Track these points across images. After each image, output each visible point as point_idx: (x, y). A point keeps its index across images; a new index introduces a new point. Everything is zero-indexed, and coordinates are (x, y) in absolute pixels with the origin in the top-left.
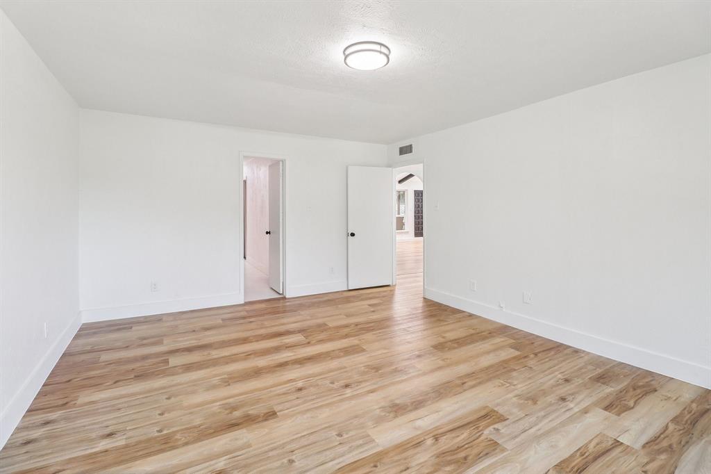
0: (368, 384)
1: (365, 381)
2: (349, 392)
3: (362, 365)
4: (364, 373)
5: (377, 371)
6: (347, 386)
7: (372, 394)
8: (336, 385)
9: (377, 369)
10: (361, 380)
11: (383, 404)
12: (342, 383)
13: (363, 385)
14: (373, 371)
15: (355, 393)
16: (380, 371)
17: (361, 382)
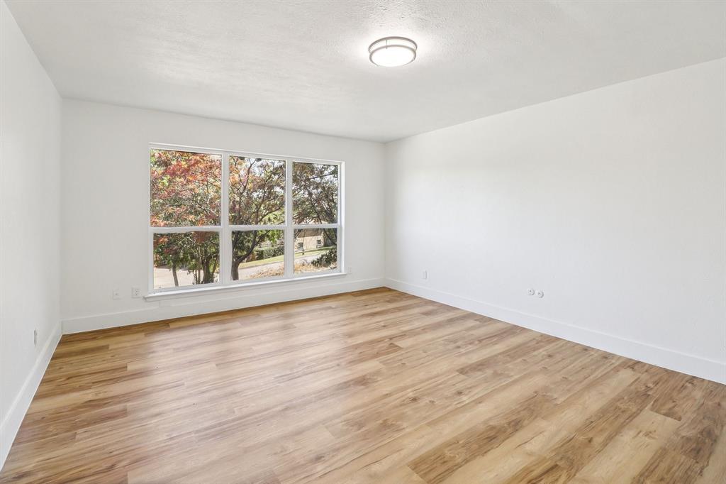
0: (393, 403)
1: (396, 407)
2: (410, 394)
3: (407, 430)
4: (402, 417)
5: (385, 421)
6: (414, 400)
7: (387, 392)
8: (426, 400)
9: (386, 426)
10: (403, 407)
11: (375, 384)
12: (422, 403)
13: (398, 402)
14: (390, 423)
15: (403, 393)
16: (381, 422)
17: (401, 405)
